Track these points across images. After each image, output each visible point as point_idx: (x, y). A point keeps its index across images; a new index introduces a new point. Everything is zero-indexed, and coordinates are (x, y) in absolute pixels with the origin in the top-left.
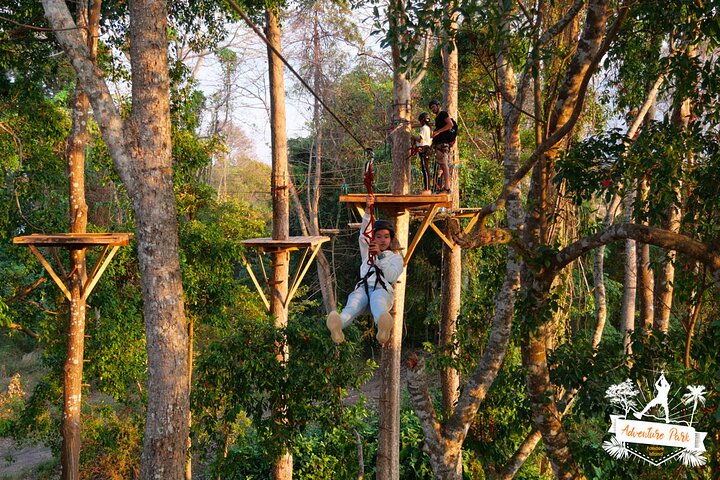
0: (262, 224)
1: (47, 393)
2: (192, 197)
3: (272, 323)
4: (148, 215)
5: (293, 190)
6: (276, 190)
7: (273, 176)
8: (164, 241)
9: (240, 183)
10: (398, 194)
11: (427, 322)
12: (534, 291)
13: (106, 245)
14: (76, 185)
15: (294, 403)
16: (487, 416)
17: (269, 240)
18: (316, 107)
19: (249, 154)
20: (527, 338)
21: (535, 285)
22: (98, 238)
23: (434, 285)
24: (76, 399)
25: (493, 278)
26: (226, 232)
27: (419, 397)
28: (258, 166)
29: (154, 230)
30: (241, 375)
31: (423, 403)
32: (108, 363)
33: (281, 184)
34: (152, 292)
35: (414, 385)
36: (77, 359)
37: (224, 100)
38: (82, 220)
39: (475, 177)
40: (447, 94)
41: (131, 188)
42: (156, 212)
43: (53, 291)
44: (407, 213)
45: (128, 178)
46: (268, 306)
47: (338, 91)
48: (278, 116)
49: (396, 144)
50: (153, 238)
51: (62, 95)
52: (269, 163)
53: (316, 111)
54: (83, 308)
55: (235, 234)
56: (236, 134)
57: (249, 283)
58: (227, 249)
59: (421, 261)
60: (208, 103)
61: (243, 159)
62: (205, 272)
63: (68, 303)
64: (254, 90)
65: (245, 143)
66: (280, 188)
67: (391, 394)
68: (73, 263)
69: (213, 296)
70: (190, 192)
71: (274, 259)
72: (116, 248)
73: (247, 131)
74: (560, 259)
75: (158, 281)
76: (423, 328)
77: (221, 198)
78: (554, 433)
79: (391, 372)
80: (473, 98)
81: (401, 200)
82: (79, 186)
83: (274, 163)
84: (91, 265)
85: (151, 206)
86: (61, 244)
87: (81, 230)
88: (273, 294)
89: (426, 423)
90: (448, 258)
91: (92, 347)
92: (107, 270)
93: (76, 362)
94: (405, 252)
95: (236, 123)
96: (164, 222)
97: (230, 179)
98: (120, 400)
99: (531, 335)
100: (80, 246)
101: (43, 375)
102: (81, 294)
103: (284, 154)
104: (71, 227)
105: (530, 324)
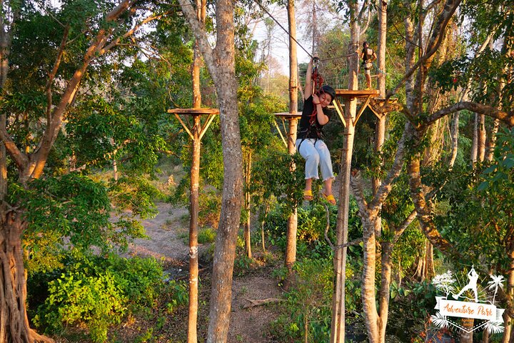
0: (285, 106)
1: (185, 184)
2: (251, 92)
3: (289, 152)
4: (224, 95)
5: (300, 89)
6: (291, 88)
7: (290, 82)
8: (231, 107)
9: (275, 86)
10: (351, 89)
11: (367, 156)
12: (414, 136)
13: (209, 114)
14: (195, 85)
15: (296, 191)
16: (391, 201)
17: (288, 114)
18: (314, 47)
19: (279, 71)
20: (410, 160)
21: (415, 134)
22: (206, 110)
23: (372, 139)
24: (196, 185)
25: (397, 132)
26: (267, 109)
27: (357, 190)
28: (284, 77)
29: (227, 102)
30: (271, 177)
31: (359, 193)
32: (211, 170)
33: (294, 86)
34: (225, 131)
35: (355, 184)
36: (197, 168)
37: (267, 44)
38: (199, 102)
39: (394, 83)
40: (380, 39)
41: (216, 82)
42: (227, 93)
43: (187, 136)
44: (356, 99)
45: (214, 77)
46: (287, 146)
47: (324, 39)
48: (292, 51)
49: (351, 64)
50: (226, 106)
51: (190, 43)
52: (289, 76)
53: (313, 49)
54: (199, 144)
55: (271, 111)
56: (273, 61)
57: (278, 135)
58: (267, 118)
59: (365, 126)
60: (259, 46)
61: (277, 74)
62: (256, 128)
63: (193, 141)
64: (282, 39)
65: (278, 66)
66: (293, 88)
67: (345, 190)
68: (194, 122)
69: (260, 140)
70: (249, 89)
71: (290, 123)
72: (214, 116)
73: (279, 59)
74: (428, 120)
75: (228, 126)
76: (365, 160)
77: (265, 92)
78: (422, 208)
79: (345, 179)
80: (394, 42)
81: (353, 93)
82: (197, 85)
83: (290, 75)
84: (203, 124)
85: (225, 91)
86: (189, 113)
87: (198, 107)
88: (289, 140)
89: (360, 202)
90: (378, 124)
91: (205, 163)
92: (210, 127)
93: (196, 168)
94: (354, 119)
95: (273, 56)
96: (231, 98)
97: (270, 84)
98: (218, 188)
99: (412, 158)
100: (198, 114)
101: (184, 175)
102: (198, 137)
103: (296, 70)
104: (193, 105)
105: (411, 153)
